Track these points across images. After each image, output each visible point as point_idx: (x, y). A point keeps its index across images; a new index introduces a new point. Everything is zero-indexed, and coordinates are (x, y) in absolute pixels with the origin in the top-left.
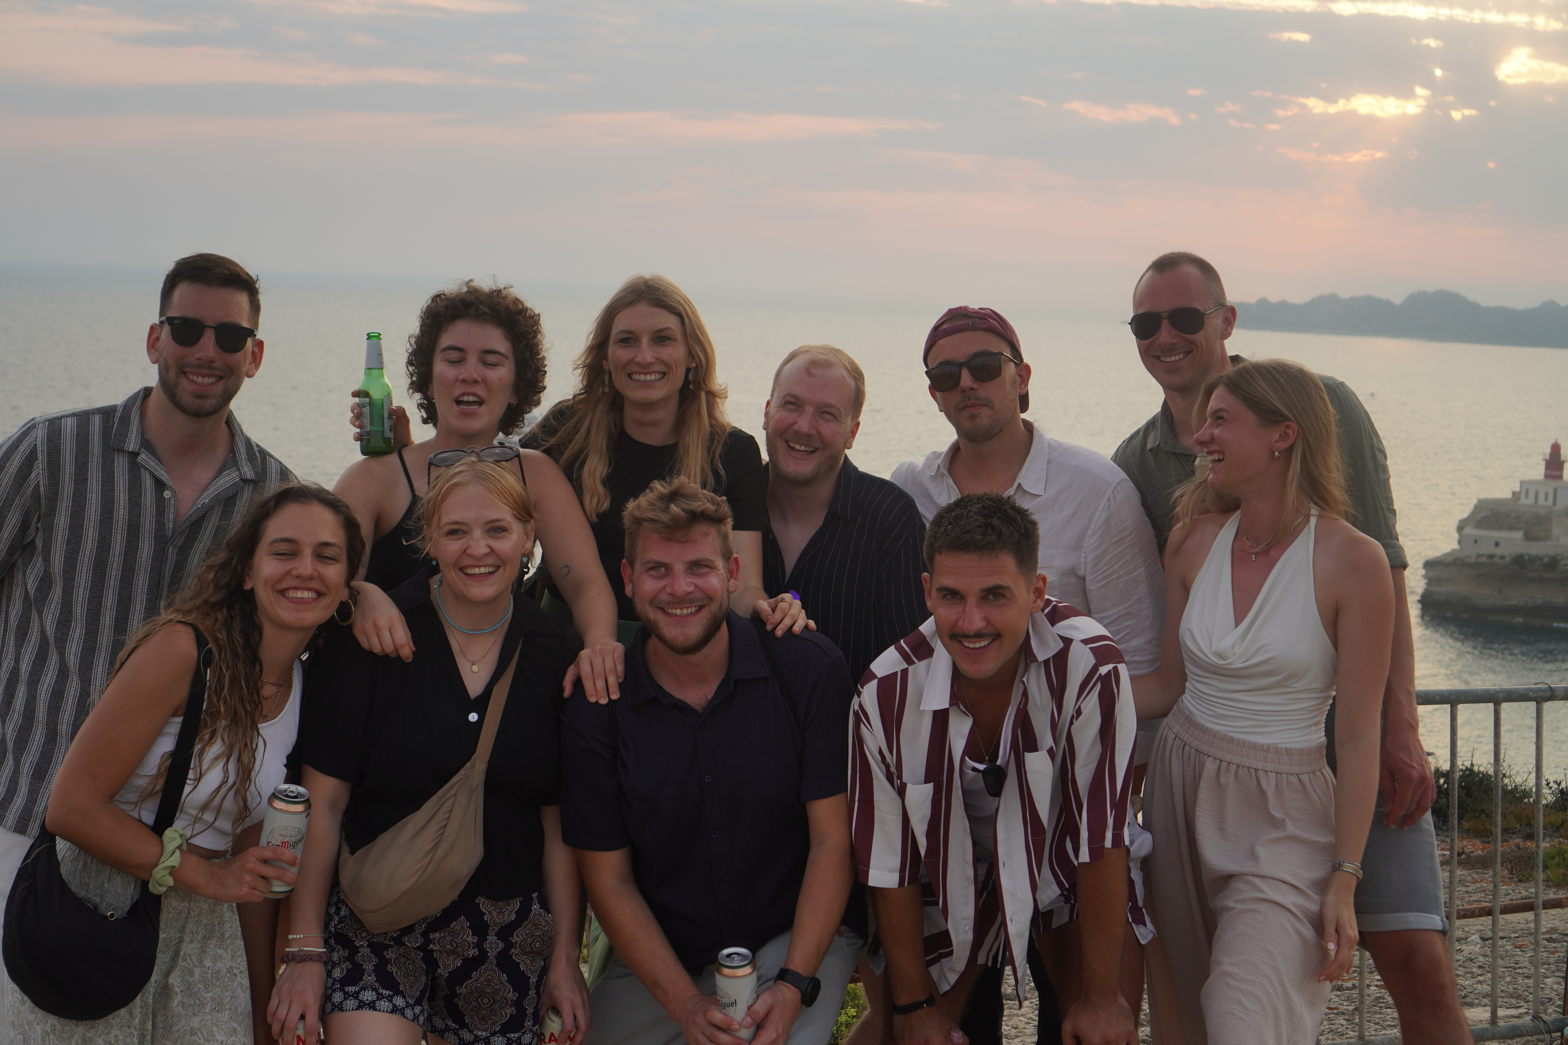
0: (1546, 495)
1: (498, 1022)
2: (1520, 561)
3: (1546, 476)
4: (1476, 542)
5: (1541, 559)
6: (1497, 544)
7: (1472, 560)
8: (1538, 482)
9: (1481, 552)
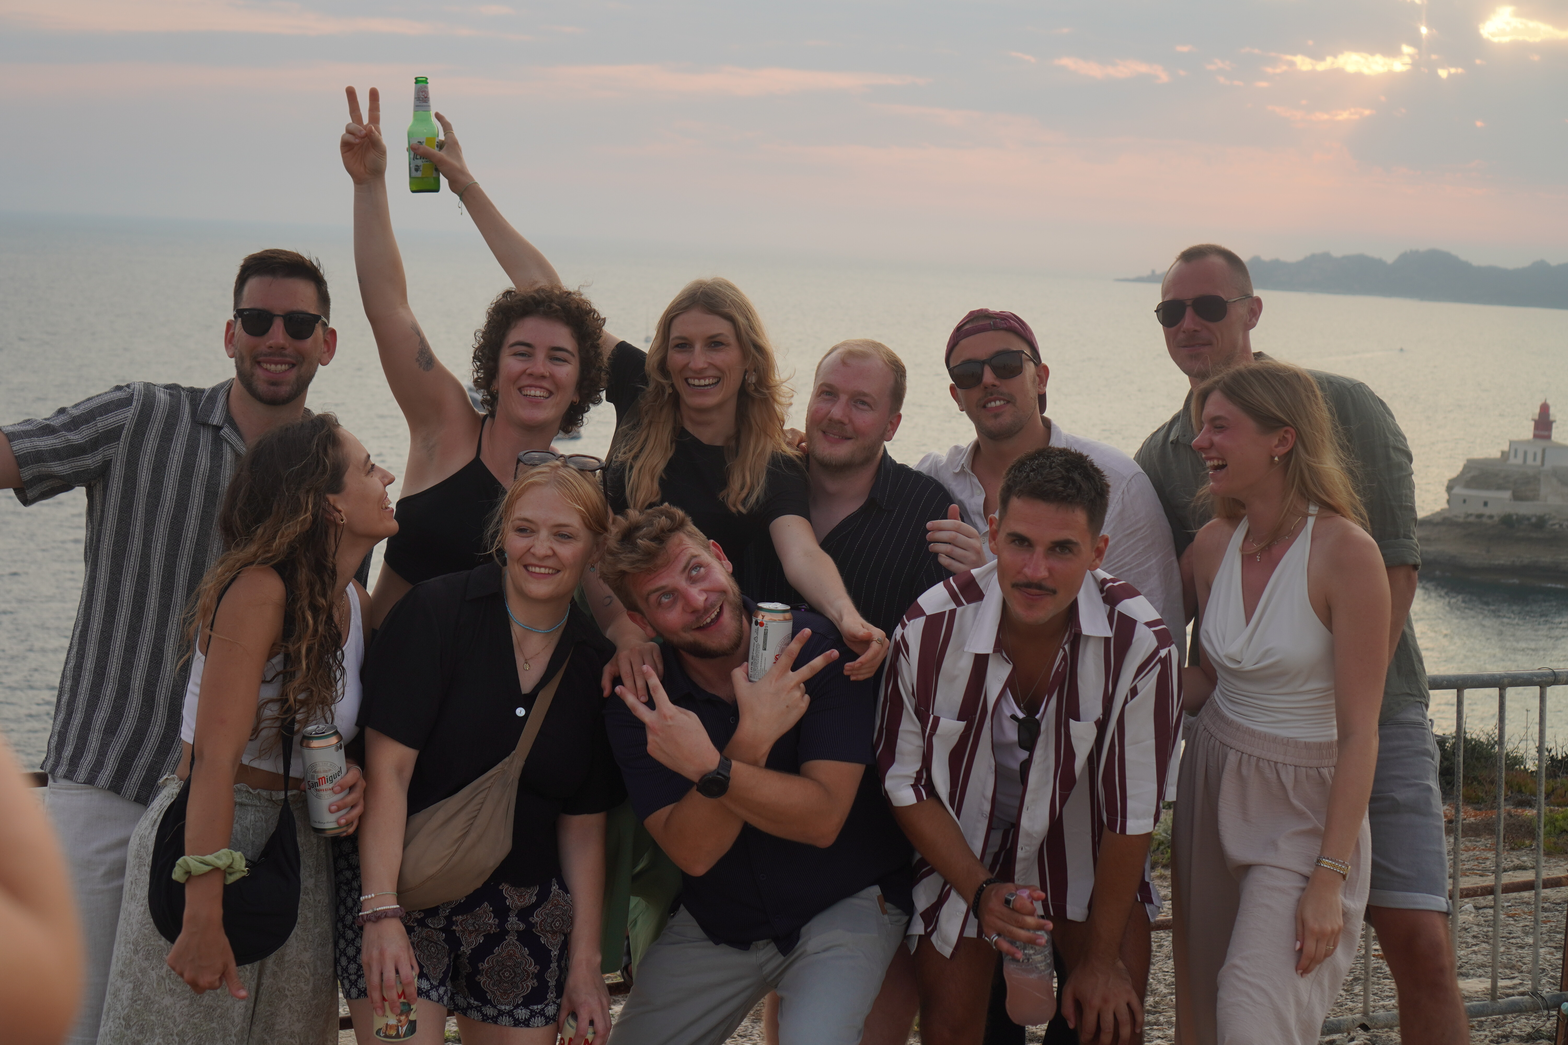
0: (1535, 455)
1: (520, 994)
2: (1508, 521)
3: (1535, 436)
4: (1465, 501)
5: (1529, 519)
6: (1486, 504)
7: (1461, 520)
8: (1528, 442)
9: (1469, 512)
